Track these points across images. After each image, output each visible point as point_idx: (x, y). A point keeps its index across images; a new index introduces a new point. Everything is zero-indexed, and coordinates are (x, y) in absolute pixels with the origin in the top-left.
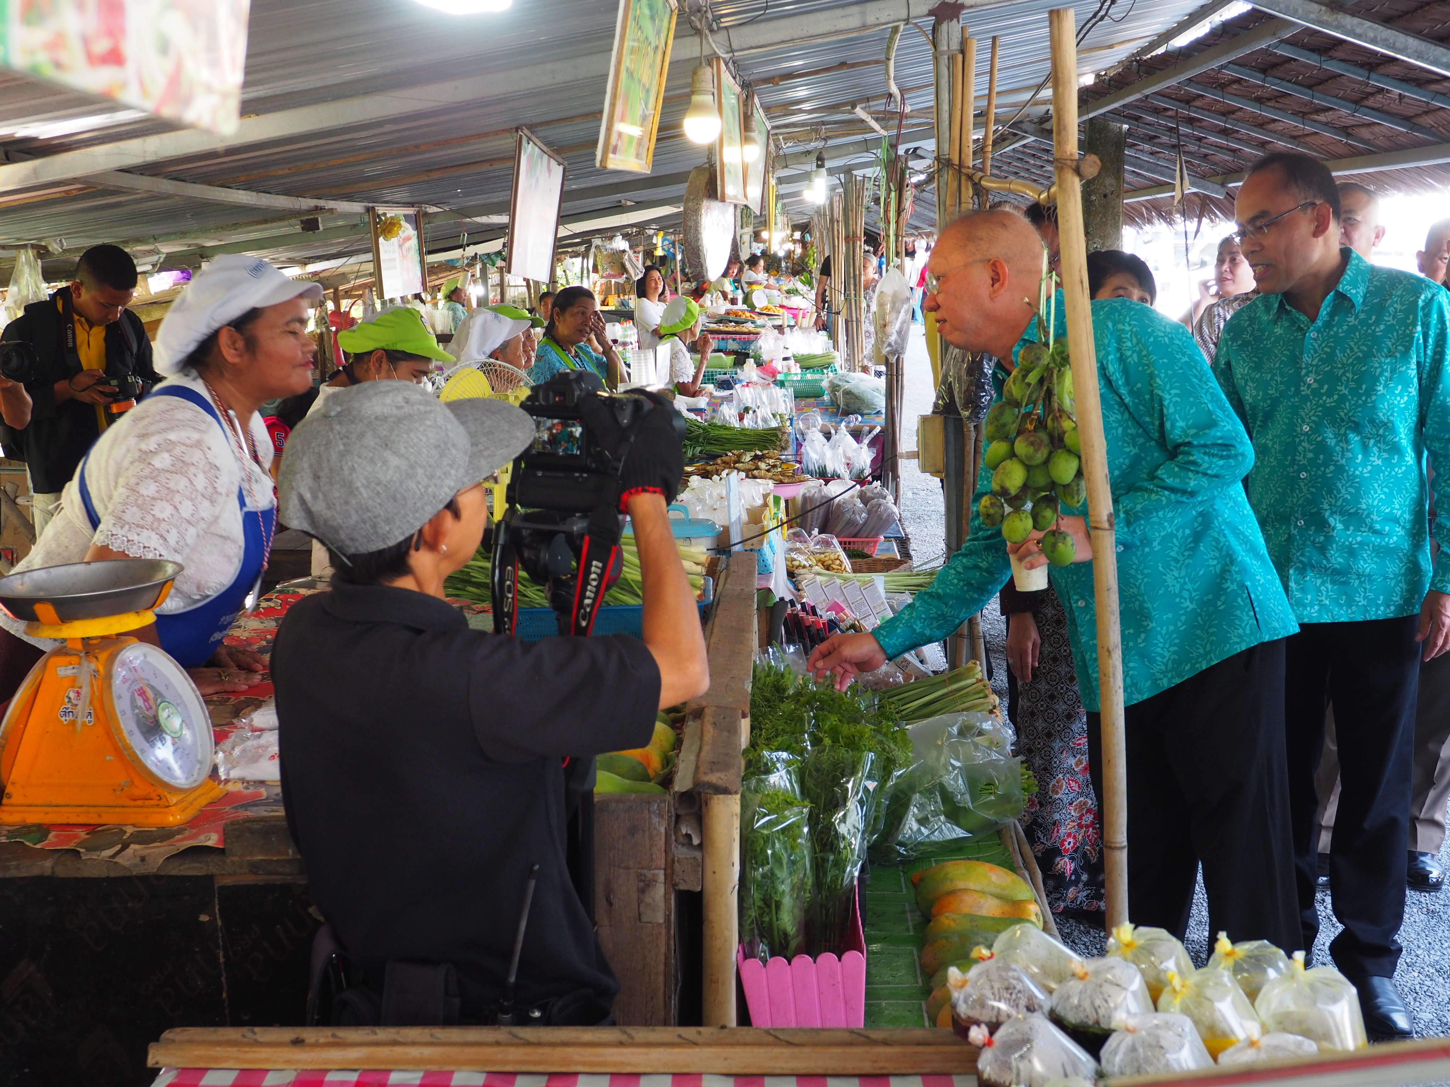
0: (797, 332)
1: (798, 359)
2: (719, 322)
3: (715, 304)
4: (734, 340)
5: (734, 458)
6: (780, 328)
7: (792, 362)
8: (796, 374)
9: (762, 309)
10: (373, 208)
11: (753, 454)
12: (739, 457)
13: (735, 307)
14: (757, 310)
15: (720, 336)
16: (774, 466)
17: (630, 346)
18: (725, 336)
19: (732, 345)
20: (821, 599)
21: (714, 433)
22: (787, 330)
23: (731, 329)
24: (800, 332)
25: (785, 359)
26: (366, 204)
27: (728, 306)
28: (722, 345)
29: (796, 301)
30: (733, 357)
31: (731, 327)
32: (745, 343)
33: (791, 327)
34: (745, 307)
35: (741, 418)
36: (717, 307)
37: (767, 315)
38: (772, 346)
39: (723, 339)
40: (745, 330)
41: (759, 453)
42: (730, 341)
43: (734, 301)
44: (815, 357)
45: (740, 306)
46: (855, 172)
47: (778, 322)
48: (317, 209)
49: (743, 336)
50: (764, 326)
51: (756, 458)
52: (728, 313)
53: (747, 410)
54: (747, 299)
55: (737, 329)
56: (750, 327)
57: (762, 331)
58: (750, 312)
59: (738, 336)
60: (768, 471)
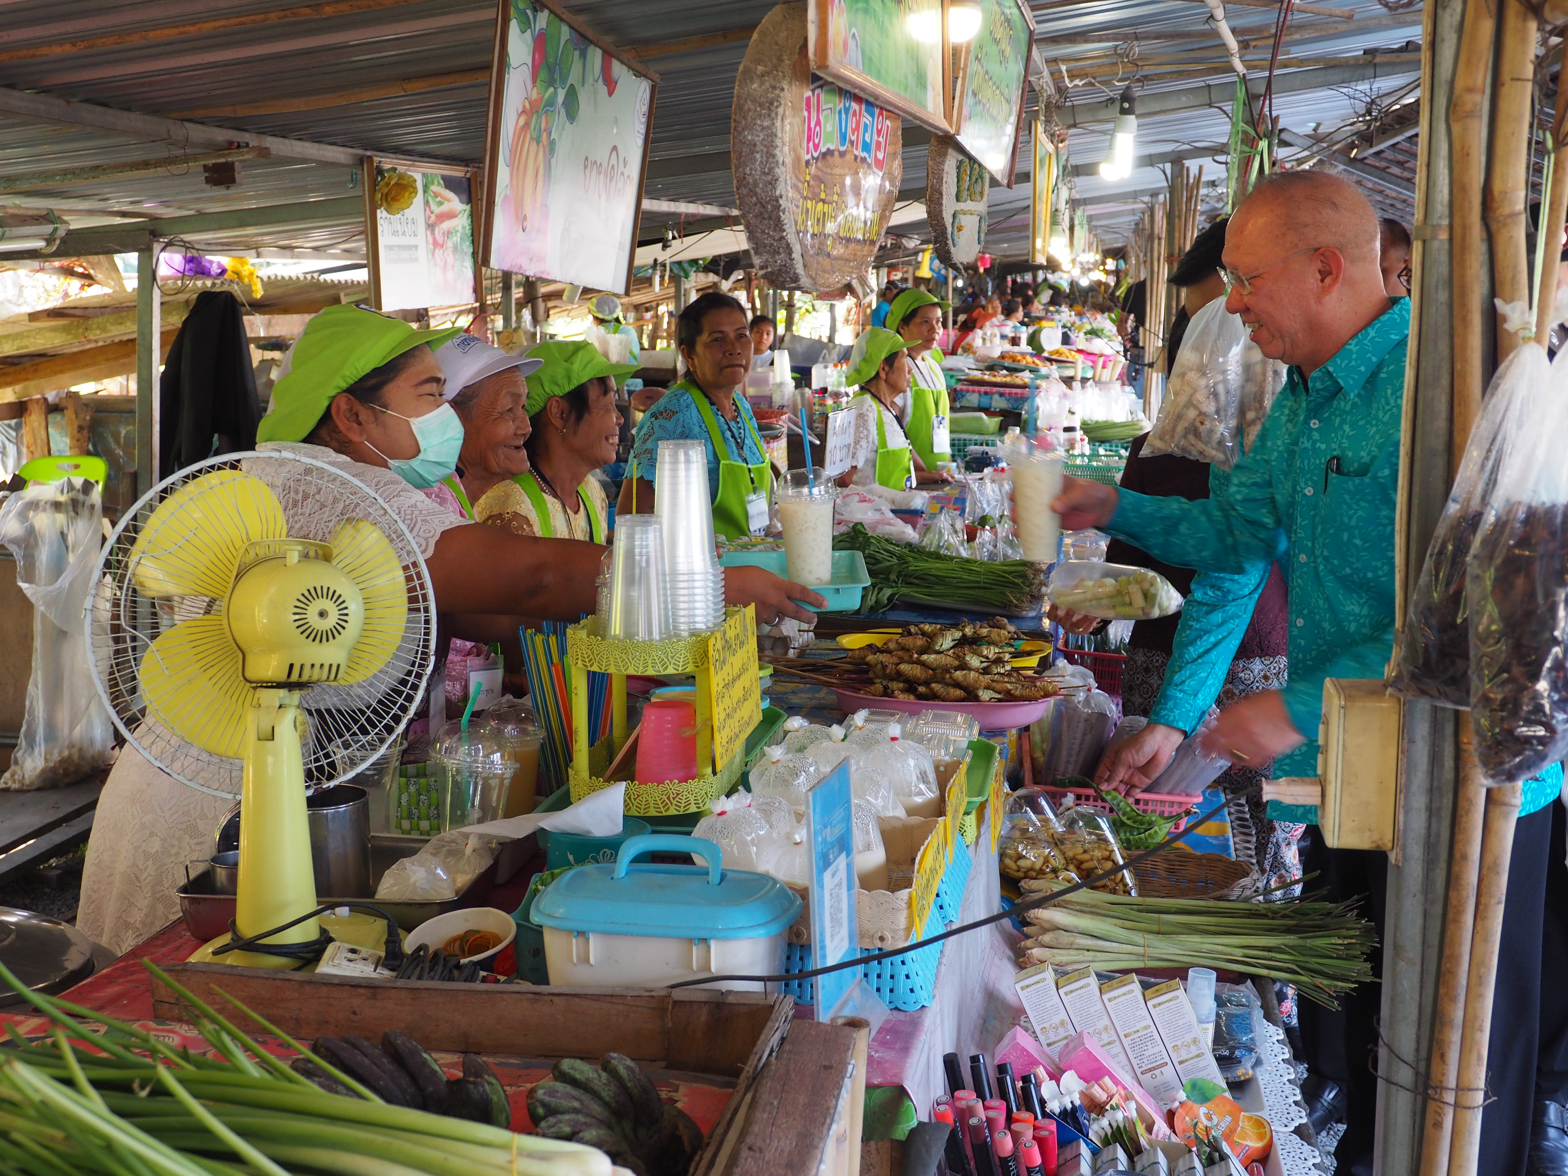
0: (1091, 390)
1: (1087, 428)
2: (991, 368)
3: (988, 344)
4: (1002, 395)
5: (920, 642)
6: (1068, 381)
7: (1079, 434)
8: (1083, 455)
9: (1051, 353)
10: (370, 158)
11: (958, 635)
12: (931, 637)
13: (1016, 349)
14: (1046, 354)
15: (983, 389)
16: (999, 661)
17: (845, 399)
18: (988, 389)
19: (999, 403)
20: (1056, 1020)
21: (916, 565)
22: (1077, 385)
23: (998, 379)
24: (1096, 390)
25: (1068, 429)
26: (360, 152)
27: (1007, 347)
28: (985, 402)
29: (1098, 345)
30: (997, 420)
31: (1001, 376)
32: (1016, 400)
33: (1084, 380)
34: (1029, 349)
35: (971, 537)
36: (992, 347)
37: (1057, 361)
38: (1055, 406)
39: (986, 393)
40: (1018, 381)
41: (969, 631)
42: (996, 397)
43: (1015, 341)
44: (1114, 425)
45: (1024, 347)
46: (1187, 163)
47: (1069, 373)
48: (232, 146)
49: (1014, 390)
50: (1047, 377)
51: (963, 642)
52: (1002, 357)
53: (983, 521)
54: (1033, 340)
55: (1008, 379)
56: (1026, 377)
57: (1043, 384)
58: (1032, 355)
59: (1008, 390)
60: (986, 671)
